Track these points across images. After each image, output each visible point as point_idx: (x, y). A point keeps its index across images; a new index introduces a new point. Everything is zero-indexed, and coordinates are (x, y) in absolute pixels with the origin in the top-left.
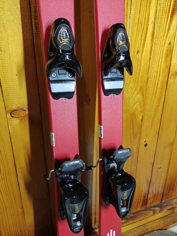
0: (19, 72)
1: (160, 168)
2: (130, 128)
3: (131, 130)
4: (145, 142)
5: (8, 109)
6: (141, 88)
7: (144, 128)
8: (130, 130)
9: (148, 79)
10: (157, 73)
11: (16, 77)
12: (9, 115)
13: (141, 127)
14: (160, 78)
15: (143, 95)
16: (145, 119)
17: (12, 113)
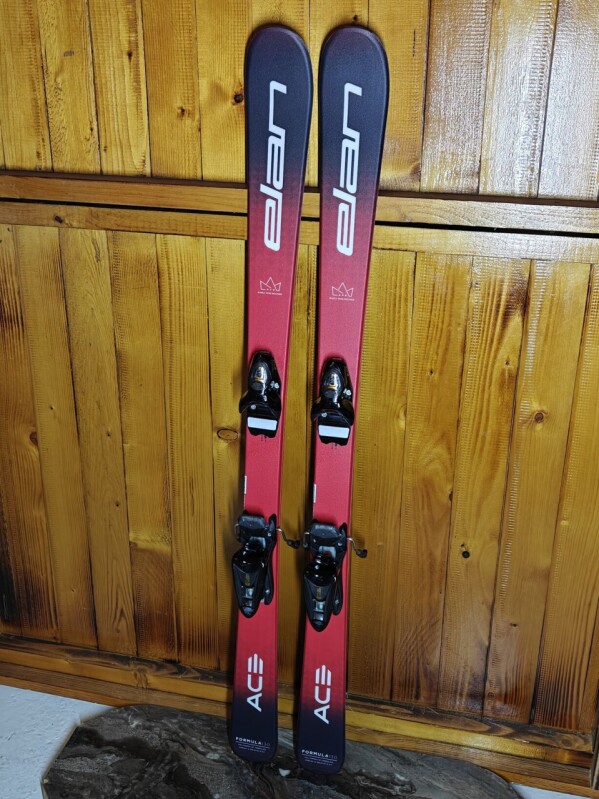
0: (235, 379)
1: (515, 625)
2: (423, 505)
3: (426, 511)
4: (463, 545)
5: (215, 425)
6: (444, 436)
7: (457, 517)
8: (423, 509)
9: (458, 421)
10: (481, 413)
11: (230, 387)
12: (215, 434)
13: (450, 510)
14: (490, 422)
15: (449, 449)
16: (459, 496)
17: (220, 431)
